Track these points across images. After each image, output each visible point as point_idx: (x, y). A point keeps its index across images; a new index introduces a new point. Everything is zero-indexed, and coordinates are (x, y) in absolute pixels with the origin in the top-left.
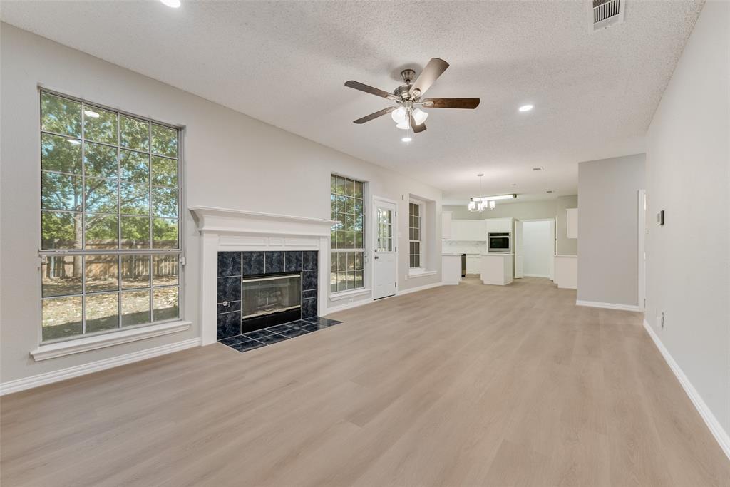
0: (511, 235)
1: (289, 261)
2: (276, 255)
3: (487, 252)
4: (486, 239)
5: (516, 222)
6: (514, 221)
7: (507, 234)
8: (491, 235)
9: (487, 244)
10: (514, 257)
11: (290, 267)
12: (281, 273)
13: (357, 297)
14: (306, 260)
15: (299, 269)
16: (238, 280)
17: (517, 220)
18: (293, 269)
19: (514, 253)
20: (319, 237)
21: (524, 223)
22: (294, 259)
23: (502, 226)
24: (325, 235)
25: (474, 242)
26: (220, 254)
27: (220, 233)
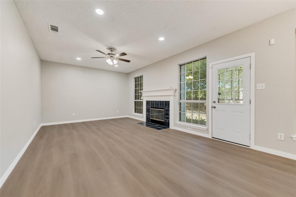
1: (161, 104)
2: (157, 102)
11: (161, 106)
12: (158, 108)
13: (193, 129)
14: (166, 104)
15: (163, 107)
16: (149, 108)
18: (161, 107)
20: (169, 96)
22: (162, 104)
24: (172, 94)
26: (147, 101)
27: (146, 96)
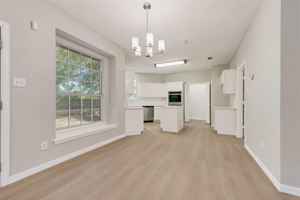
0: (182, 93)
3: (168, 104)
4: (167, 96)
5: (185, 84)
6: (184, 83)
7: (180, 92)
8: (170, 93)
9: (168, 99)
10: (184, 108)
17: (186, 83)
19: (184, 105)
21: (190, 85)
23: (176, 86)
25: (160, 98)
